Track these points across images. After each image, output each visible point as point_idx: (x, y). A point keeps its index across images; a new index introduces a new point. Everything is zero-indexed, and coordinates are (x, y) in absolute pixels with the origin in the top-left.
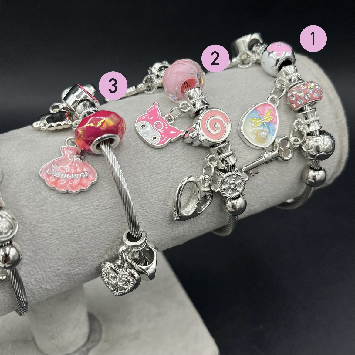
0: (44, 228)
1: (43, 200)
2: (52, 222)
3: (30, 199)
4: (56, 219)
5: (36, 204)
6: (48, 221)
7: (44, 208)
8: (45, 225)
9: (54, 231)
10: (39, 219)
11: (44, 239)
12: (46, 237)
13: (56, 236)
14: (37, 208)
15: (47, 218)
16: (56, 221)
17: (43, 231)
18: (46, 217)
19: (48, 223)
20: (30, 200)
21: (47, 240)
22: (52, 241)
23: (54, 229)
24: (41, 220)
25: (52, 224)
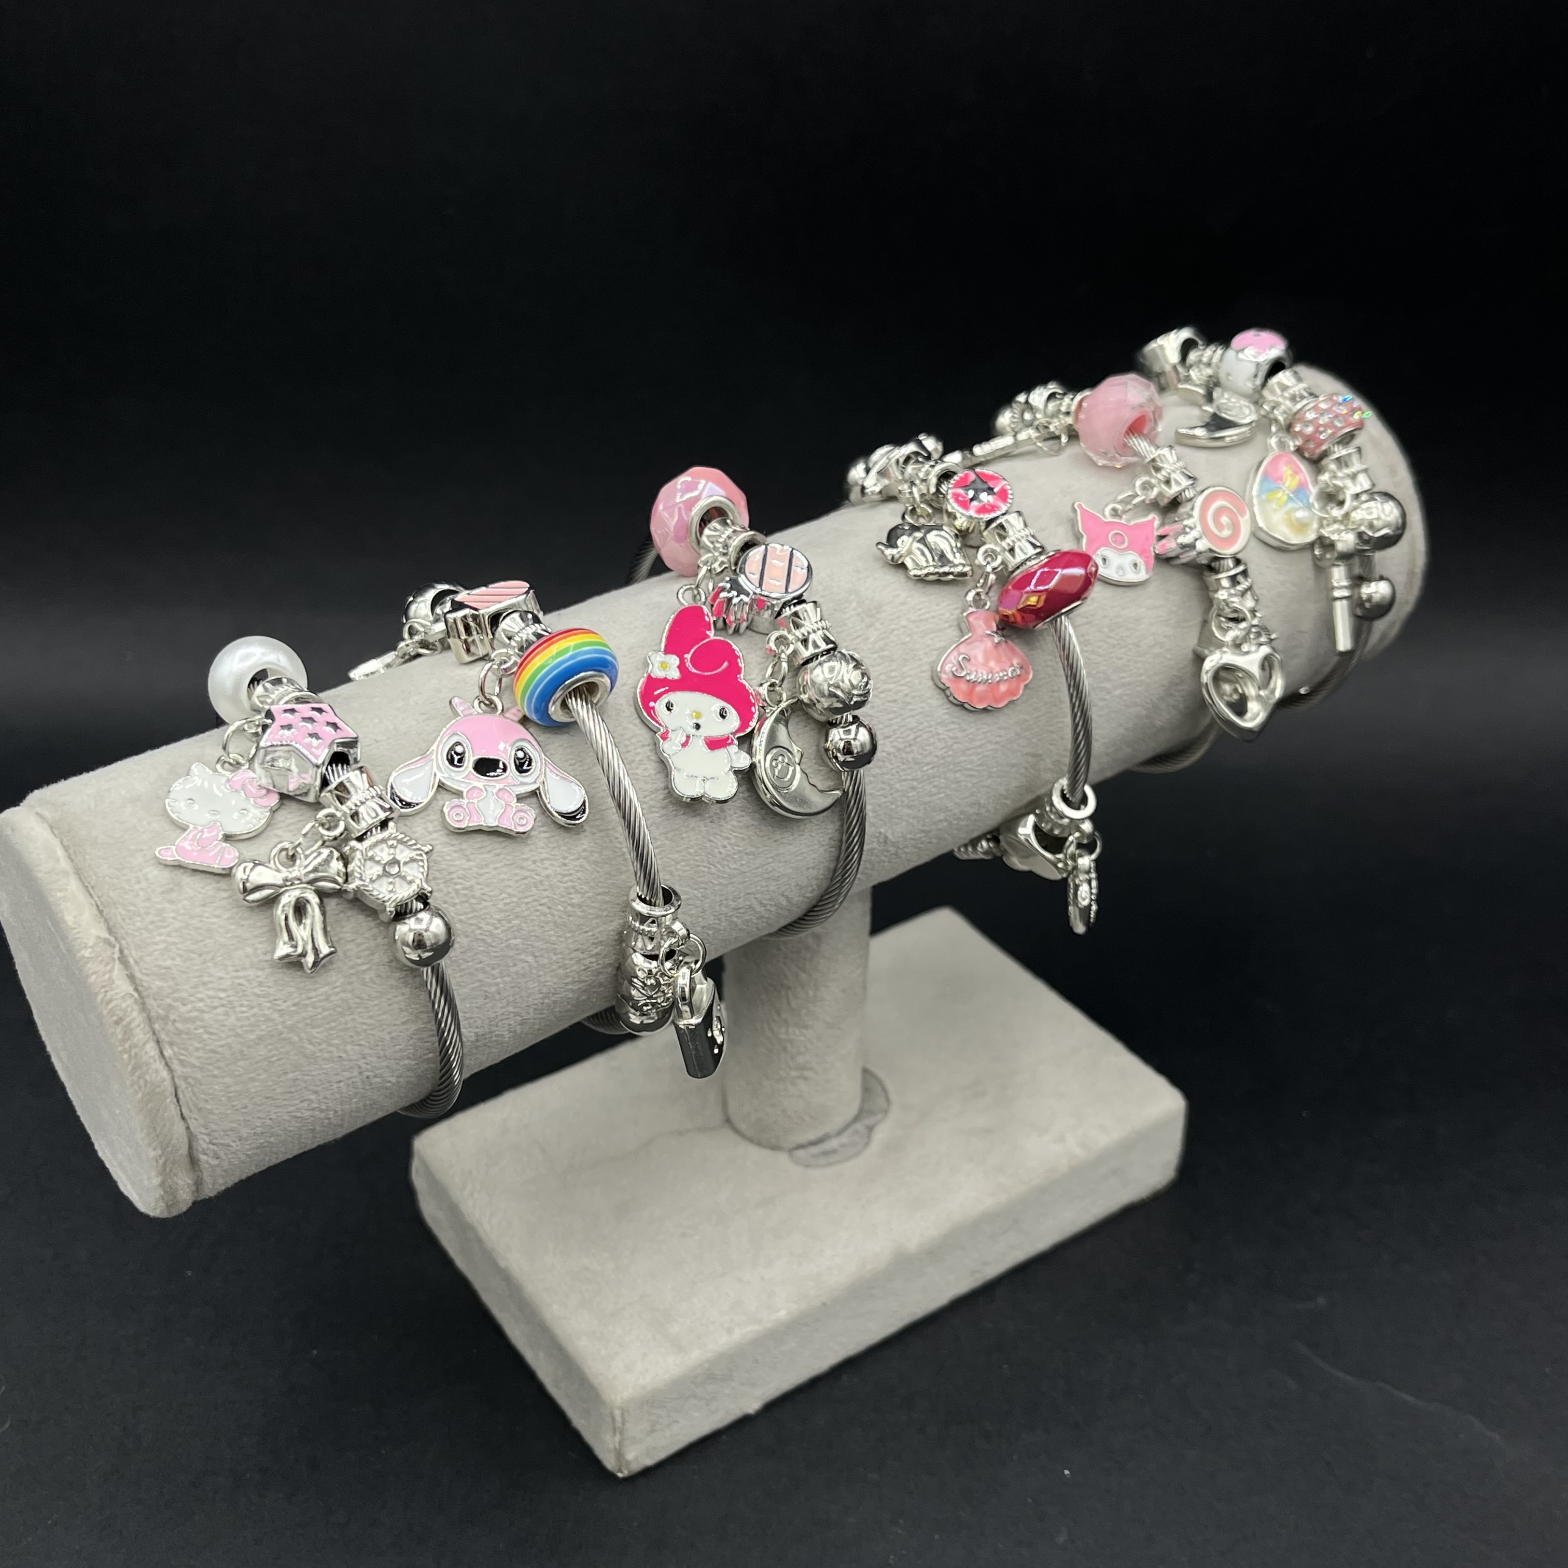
0: (890, 694)
1: (883, 639)
2: (903, 682)
3: (858, 637)
4: (910, 676)
5: (870, 646)
6: (895, 679)
7: (886, 653)
8: (892, 686)
9: (908, 699)
10: (880, 674)
11: (891, 716)
12: (894, 712)
13: (912, 710)
14: (873, 653)
15: (893, 674)
16: (908, 679)
17: (889, 698)
18: (891, 671)
19: (895, 683)
20: (859, 640)
21: (896, 718)
22: (904, 719)
23: (906, 695)
24: (883, 677)
25: (903, 685)
